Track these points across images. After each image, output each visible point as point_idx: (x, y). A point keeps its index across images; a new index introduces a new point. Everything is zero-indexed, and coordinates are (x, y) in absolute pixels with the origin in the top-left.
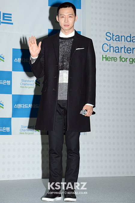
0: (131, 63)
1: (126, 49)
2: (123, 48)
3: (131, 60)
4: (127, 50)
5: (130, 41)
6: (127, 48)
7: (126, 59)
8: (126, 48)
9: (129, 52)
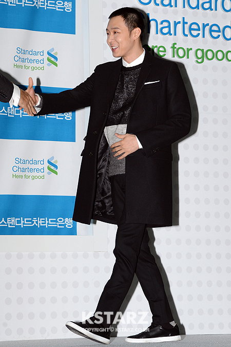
0: (200, 61)
1: (187, 26)
2: (179, 22)
3: (200, 54)
4: (191, 29)
5: (197, 7)
6: (189, 24)
7: (189, 50)
8: (187, 23)
9: (194, 33)
